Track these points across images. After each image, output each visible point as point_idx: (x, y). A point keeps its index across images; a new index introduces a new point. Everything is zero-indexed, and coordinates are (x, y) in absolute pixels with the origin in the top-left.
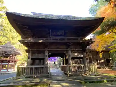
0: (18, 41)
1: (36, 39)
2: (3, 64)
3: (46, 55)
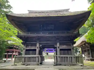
0: (16, 36)
1: (29, 34)
2: (9, 54)
3: (38, 47)
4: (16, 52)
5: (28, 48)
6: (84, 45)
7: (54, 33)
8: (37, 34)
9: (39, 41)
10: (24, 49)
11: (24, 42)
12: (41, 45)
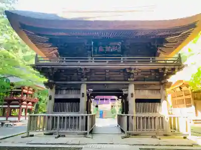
1: (63, 61)
2: (11, 106)
3: (83, 94)
4: (28, 102)
5: (60, 97)
6: (178, 89)
7: (122, 62)
8: (81, 62)
9: (86, 79)
10: (50, 98)
11: (51, 81)
12: (92, 90)
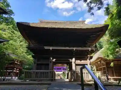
6: (99, 63)
10: (35, 63)
